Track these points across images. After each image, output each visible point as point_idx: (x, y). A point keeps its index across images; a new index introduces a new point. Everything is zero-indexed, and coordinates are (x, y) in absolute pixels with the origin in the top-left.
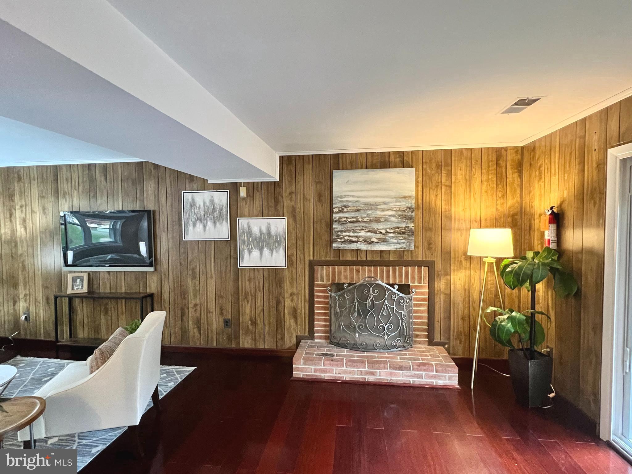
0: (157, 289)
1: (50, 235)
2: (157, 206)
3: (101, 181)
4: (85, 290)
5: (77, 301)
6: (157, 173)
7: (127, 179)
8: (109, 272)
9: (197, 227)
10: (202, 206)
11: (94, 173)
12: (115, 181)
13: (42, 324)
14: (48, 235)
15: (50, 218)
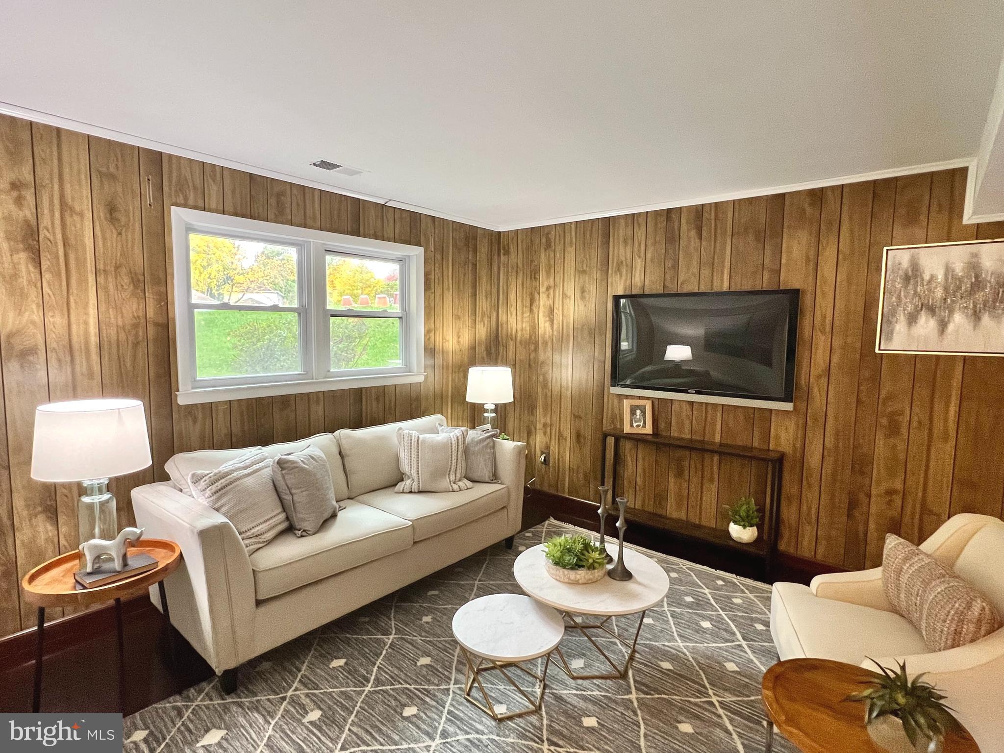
0: (794, 445)
1: (590, 334)
2: (811, 279)
3: (689, 238)
4: (649, 430)
5: (627, 446)
6: (817, 214)
7: (746, 229)
8: (691, 403)
9: (918, 325)
10: (940, 277)
11: (676, 224)
12: (718, 236)
13: (567, 473)
14: (586, 332)
15: (592, 306)
